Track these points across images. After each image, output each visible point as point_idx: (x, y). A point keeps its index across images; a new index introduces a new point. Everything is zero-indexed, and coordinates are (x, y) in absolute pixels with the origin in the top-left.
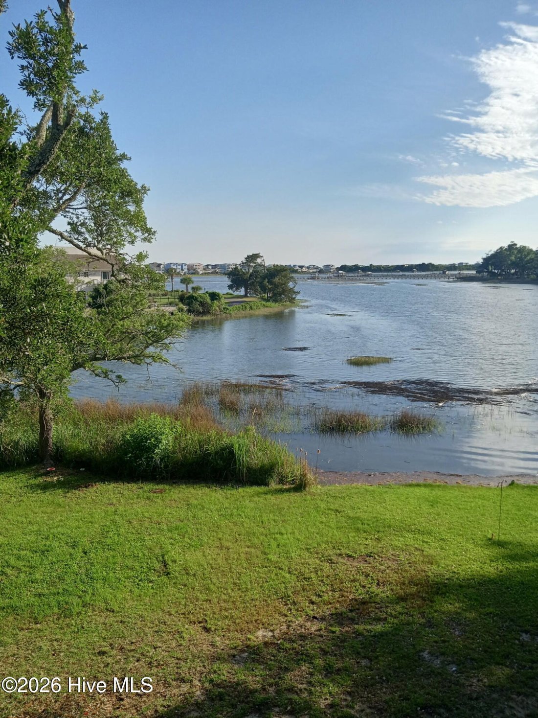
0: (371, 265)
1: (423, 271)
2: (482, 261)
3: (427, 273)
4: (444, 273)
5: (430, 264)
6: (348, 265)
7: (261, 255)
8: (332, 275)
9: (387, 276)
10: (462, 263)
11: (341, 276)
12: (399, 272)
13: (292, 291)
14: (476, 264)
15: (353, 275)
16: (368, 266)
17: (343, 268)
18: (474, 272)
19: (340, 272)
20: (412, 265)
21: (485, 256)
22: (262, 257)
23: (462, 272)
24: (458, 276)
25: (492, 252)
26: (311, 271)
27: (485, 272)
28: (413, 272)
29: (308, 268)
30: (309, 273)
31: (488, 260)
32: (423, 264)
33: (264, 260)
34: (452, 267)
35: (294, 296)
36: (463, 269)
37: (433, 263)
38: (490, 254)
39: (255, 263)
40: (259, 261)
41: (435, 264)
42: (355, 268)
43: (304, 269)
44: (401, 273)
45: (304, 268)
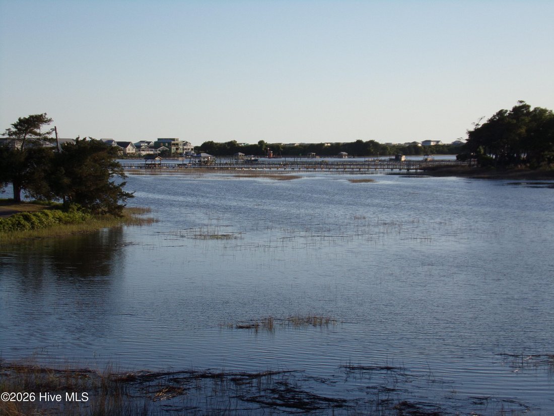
0: (261, 143)
1: (360, 155)
2: (467, 137)
3: (367, 159)
4: (398, 159)
5: (372, 142)
6: (215, 141)
7: (48, 117)
8: (186, 162)
9: (292, 163)
10: (430, 141)
11: (206, 163)
12: (313, 157)
13: (117, 192)
14: (454, 143)
15: (228, 161)
16: (255, 145)
17: (209, 147)
18: (453, 158)
19: (203, 155)
20: (338, 144)
21: (472, 128)
22: (50, 120)
23: (430, 158)
24: (424, 165)
25: (485, 121)
26: (144, 153)
27: (472, 157)
28: (341, 156)
29: (138, 146)
30: (140, 156)
31: (476, 135)
32: (359, 142)
33: (55, 129)
34: (412, 149)
35: (120, 203)
36: (432, 153)
37: (376, 141)
38: (481, 123)
39: (36, 134)
40: (44, 129)
41: (380, 143)
42: (230, 150)
43: (130, 150)
44: (319, 159)
45: (129, 147)
